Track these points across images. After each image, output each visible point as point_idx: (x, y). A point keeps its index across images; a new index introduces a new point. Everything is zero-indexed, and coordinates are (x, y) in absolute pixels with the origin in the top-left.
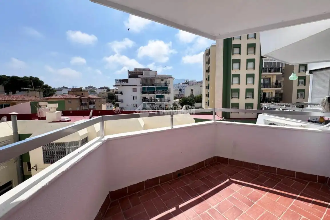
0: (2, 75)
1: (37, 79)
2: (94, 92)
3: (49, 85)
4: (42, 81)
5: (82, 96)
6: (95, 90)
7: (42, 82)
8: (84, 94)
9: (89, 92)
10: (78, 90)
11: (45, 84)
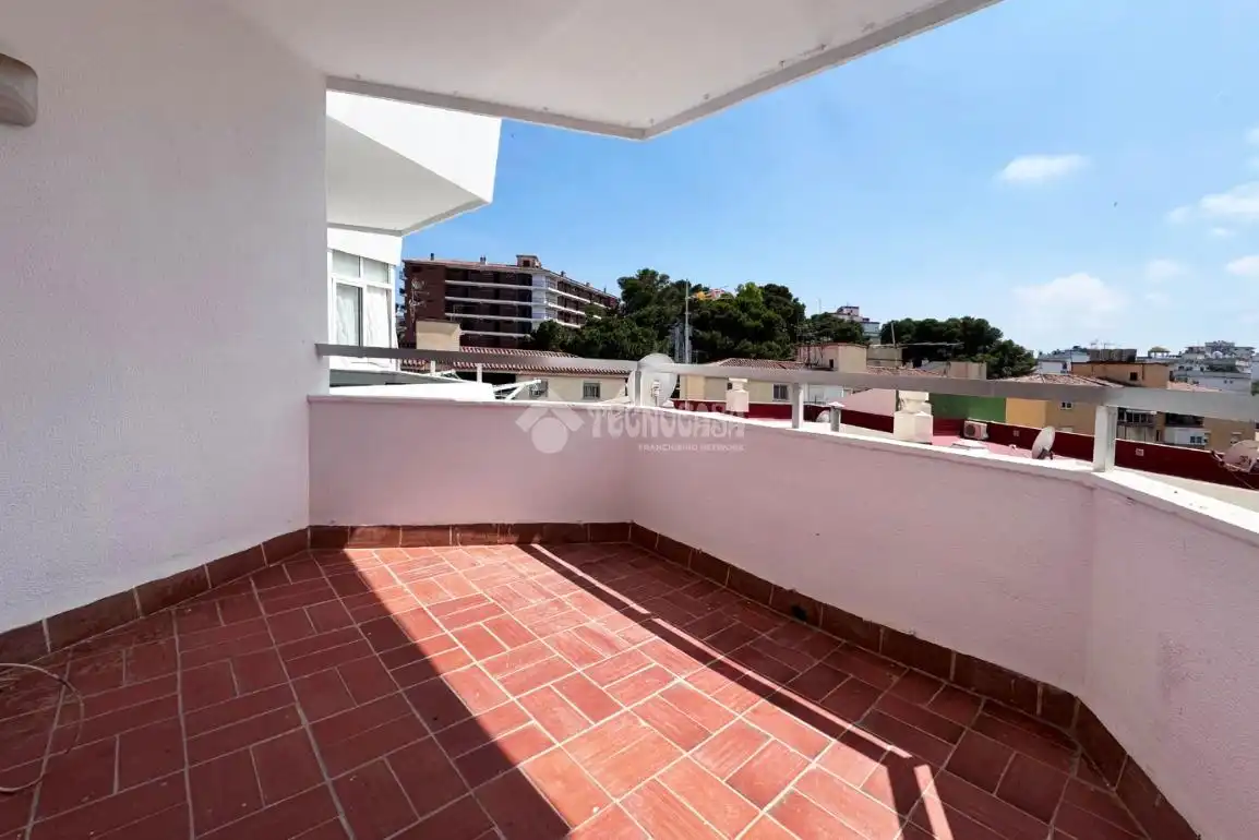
0: (904, 318)
1: (982, 324)
2: (1232, 369)
3: (1017, 342)
4: (998, 331)
5: (1132, 382)
6: (1237, 363)
7: (997, 333)
8: (1140, 377)
9: (1197, 369)
10: (1116, 359)
11: (1003, 339)
